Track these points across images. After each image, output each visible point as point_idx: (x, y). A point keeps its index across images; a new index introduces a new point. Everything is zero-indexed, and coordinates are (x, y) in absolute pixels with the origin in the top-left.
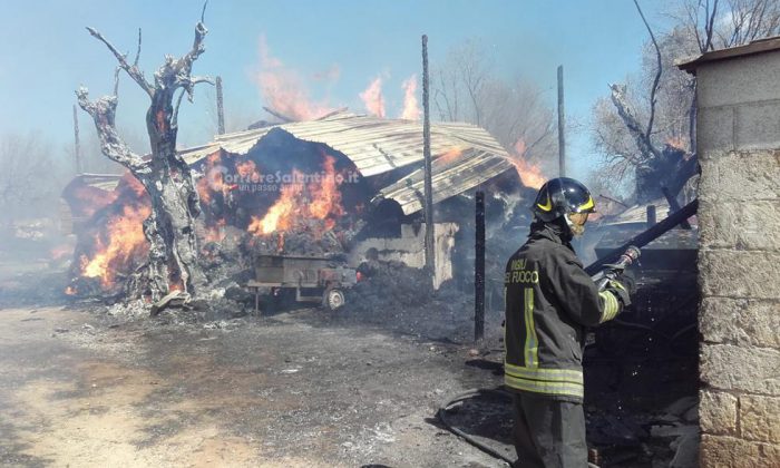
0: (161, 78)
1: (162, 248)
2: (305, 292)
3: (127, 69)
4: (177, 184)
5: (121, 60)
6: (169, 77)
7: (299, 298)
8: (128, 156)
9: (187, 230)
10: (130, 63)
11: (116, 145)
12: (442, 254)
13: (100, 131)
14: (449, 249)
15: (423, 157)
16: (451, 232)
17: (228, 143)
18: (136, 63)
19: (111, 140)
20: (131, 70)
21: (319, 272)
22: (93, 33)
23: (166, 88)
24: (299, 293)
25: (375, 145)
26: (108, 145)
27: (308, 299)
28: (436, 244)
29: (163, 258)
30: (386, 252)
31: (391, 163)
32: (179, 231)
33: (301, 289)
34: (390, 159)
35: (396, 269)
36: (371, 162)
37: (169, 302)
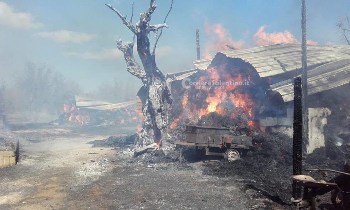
0: (139, 27)
1: (150, 120)
2: (212, 149)
3: (126, 24)
4: (157, 86)
5: (123, 20)
6: (143, 26)
7: (208, 154)
8: (140, 72)
9: (160, 111)
10: (128, 21)
11: (134, 67)
12: (315, 129)
13: (127, 60)
14: (322, 127)
15: (301, 67)
16: (324, 115)
17: (200, 65)
18: (131, 21)
19: (132, 64)
20: (129, 25)
21: (223, 138)
22: (110, 7)
23: (141, 32)
24: (208, 150)
25: (275, 59)
26: (130, 67)
27: (214, 154)
28: (310, 122)
29: (150, 126)
30: (277, 127)
31: (284, 69)
32: (156, 111)
33: (209, 147)
34: (283, 67)
35: (281, 138)
36: (268, 68)
37: (147, 149)
